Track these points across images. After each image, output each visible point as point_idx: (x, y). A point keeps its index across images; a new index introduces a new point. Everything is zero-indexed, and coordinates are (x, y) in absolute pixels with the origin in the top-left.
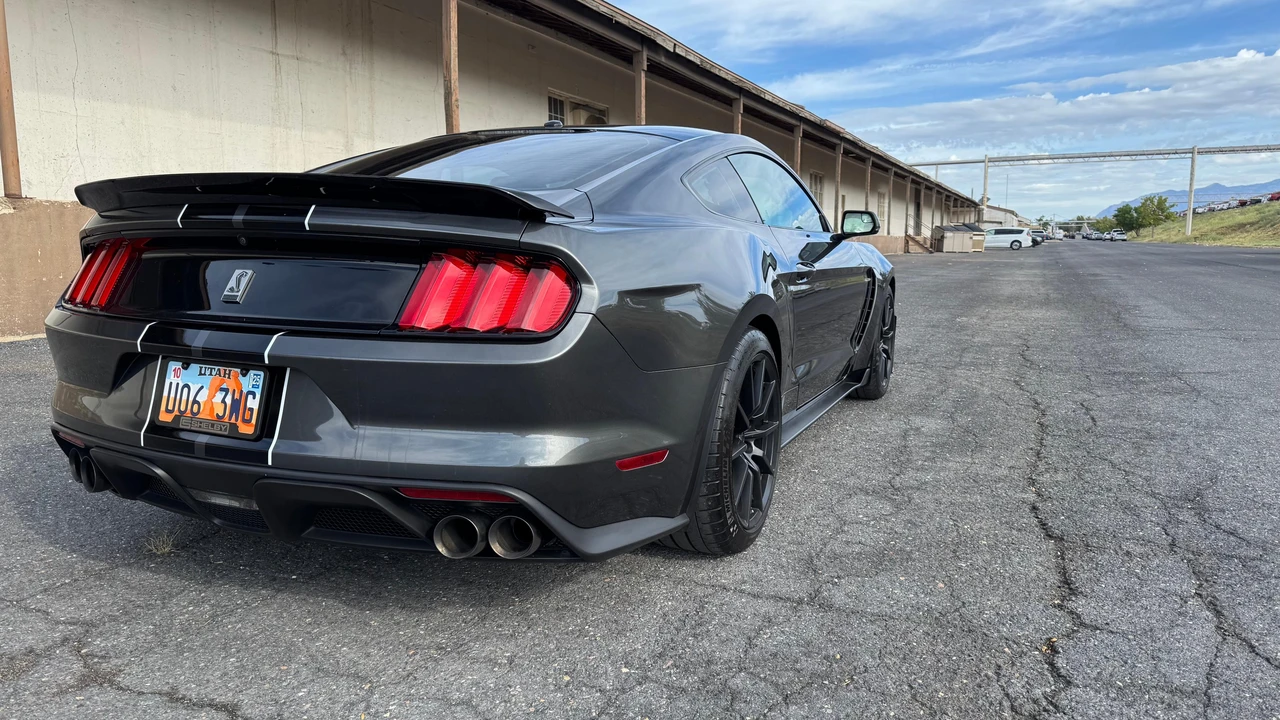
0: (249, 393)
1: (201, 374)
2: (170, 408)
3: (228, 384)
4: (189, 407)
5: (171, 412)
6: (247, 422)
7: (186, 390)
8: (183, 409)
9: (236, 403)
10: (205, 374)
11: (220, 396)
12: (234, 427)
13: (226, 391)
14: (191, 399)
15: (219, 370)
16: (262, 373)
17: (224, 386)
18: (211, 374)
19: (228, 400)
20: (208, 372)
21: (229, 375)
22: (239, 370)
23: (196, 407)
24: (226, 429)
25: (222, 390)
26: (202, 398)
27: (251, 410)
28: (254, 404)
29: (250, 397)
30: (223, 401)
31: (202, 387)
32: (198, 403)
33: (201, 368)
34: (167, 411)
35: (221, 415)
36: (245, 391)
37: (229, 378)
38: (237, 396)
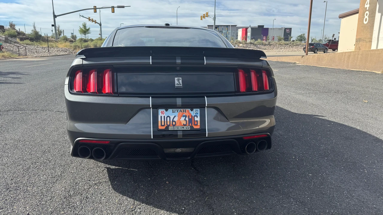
0: (195, 116)
1: (173, 112)
2: (163, 124)
3: (186, 114)
4: (171, 123)
5: (164, 125)
6: (197, 125)
7: (168, 118)
8: (168, 124)
9: (191, 120)
10: (175, 112)
11: (183, 119)
12: (192, 127)
13: (186, 116)
14: (171, 120)
15: (181, 110)
16: (199, 110)
17: (184, 115)
18: (177, 112)
19: (187, 119)
20: (176, 111)
21: (185, 111)
22: (189, 110)
23: (174, 123)
24: (189, 128)
25: (184, 116)
26: (176, 119)
27: (197, 121)
28: (198, 119)
29: (196, 117)
30: (185, 120)
31: (175, 116)
32: (175, 122)
33: (173, 110)
34: (161, 125)
35: (185, 124)
36: (193, 116)
37: (185, 112)
38: (190, 117)
